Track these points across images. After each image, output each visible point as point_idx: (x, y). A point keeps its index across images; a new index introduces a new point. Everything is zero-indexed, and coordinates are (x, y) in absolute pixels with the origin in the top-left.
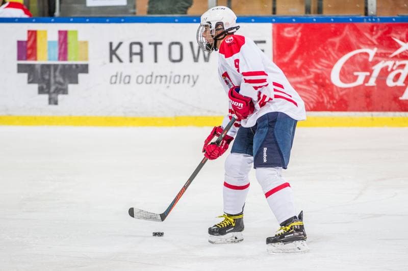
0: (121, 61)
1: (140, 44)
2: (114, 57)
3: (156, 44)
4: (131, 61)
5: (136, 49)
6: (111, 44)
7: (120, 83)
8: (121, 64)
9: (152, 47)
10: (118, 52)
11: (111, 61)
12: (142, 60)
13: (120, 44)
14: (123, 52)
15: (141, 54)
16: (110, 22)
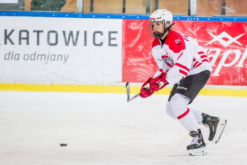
0: (12, 43)
1: (27, 32)
2: (8, 41)
3: (38, 32)
4: (20, 44)
5: (24, 35)
6: (6, 31)
7: (12, 59)
8: (13, 45)
9: (36, 34)
10: (11, 37)
11: (6, 43)
12: (28, 43)
13: (13, 31)
14: (15, 37)
15: (27, 39)
16: (5, 15)
